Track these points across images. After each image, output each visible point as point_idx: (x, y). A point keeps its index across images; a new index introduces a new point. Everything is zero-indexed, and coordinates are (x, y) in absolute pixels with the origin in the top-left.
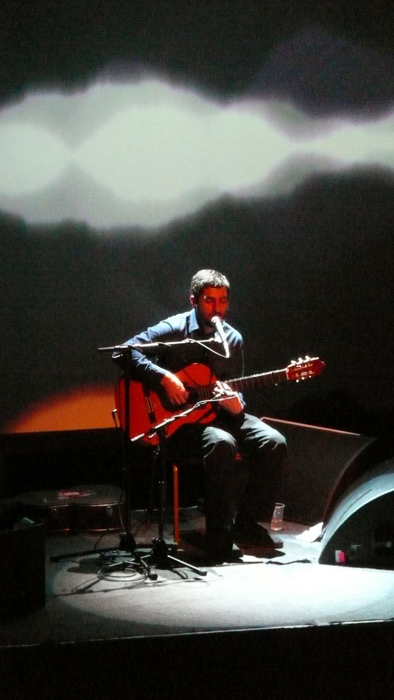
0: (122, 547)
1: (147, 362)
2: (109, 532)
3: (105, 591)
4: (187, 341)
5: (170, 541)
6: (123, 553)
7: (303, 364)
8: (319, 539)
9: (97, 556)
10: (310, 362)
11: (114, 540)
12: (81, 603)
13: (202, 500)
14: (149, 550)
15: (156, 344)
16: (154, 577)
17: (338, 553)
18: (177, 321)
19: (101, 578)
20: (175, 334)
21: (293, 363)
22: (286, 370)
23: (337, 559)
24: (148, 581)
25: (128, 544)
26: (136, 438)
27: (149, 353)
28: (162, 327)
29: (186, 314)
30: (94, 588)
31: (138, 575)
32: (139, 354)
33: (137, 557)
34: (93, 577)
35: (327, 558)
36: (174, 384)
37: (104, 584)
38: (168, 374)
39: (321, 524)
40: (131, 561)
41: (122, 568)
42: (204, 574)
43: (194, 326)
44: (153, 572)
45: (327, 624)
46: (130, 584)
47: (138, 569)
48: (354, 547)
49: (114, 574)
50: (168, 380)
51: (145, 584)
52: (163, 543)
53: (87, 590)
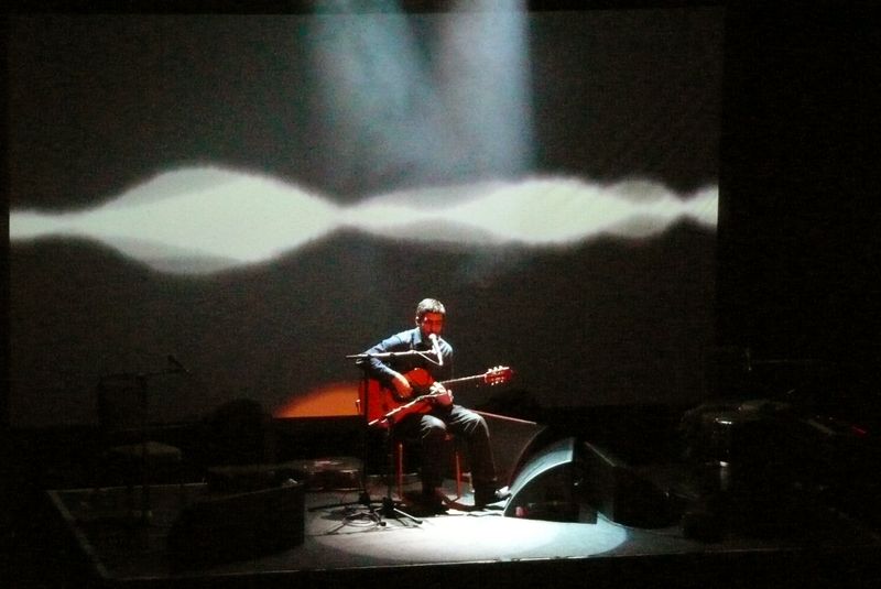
0: (360, 503)
1: (382, 366)
2: (350, 492)
3: (348, 534)
4: (411, 352)
5: (396, 499)
6: (362, 506)
7: (497, 372)
9: (343, 508)
10: (503, 371)
11: (355, 497)
12: (331, 541)
13: (420, 469)
14: (380, 505)
15: (388, 354)
16: (384, 524)
17: (518, 509)
18: (405, 336)
19: (345, 524)
20: (403, 346)
21: (490, 371)
22: (485, 375)
23: (518, 513)
24: (379, 526)
25: (365, 500)
26: (372, 423)
27: (384, 360)
28: (394, 340)
29: (411, 331)
30: (340, 531)
31: (372, 523)
32: (376, 360)
33: (372, 509)
34: (339, 523)
35: (511, 513)
36: (401, 383)
37: (347, 529)
38: (398, 375)
39: (507, 488)
40: (367, 512)
41: (361, 517)
42: (420, 523)
43: (418, 340)
44: (383, 521)
45: (508, 560)
46: (366, 529)
47: (372, 518)
48: (530, 505)
49: (355, 521)
50: (397, 380)
51: (377, 529)
52: (391, 500)
53: (334, 533)
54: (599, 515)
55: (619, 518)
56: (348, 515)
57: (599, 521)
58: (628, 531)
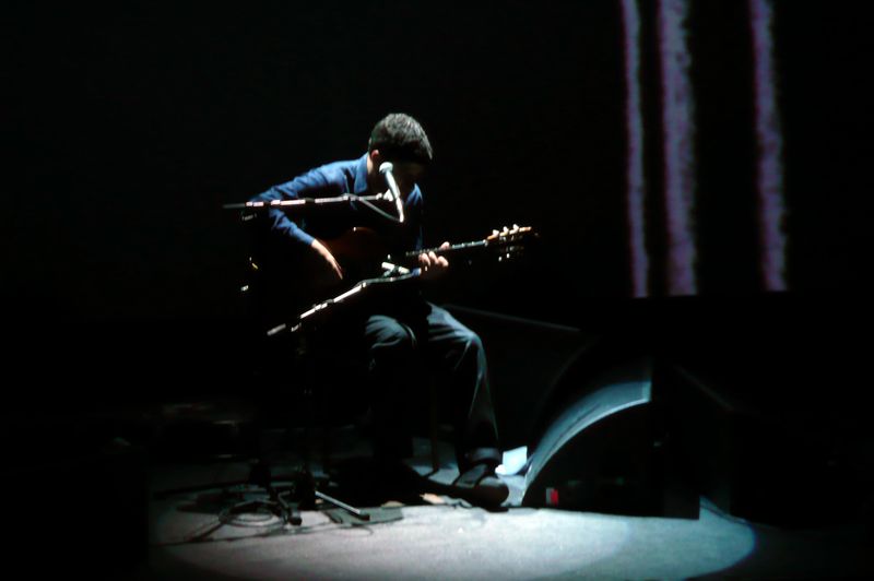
0: (253, 480)
1: (287, 223)
3: (231, 540)
4: (345, 197)
5: (318, 474)
6: (255, 488)
7: (508, 236)
8: (522, 472)
9: (218, 491)
10: (518, 233)
14: (289, 485)
16: (297, 521)
17: (550, 492)
19: (224, 522)
20: (331, 189)
21: (495, 233)
22: (485, 242)
23: (549, 499)
24: (289, 526)
25: (261, 477)
26: (274, 331)
28: (312, 177)
30: (215, 535)
31: (275, 519)
33: (273, 494)
34: (212, 520)
35: (534, 500)
37: (228, 531)
38: (316, 244)
39: (523, 451)
40: (265, 499)
41: (254, 508)
42: (366, 518)
44: (295, 515)
46: (263, 531)
47: (274, 510)
48: (573, 483)
49: (243, 517)
51: (285, 532)
52: (308, 475)
53: (204, 538)
54: (703, 502)
55: (737, 507)
56: (230, 506)
57: (703, 513)
58: (756, 531)
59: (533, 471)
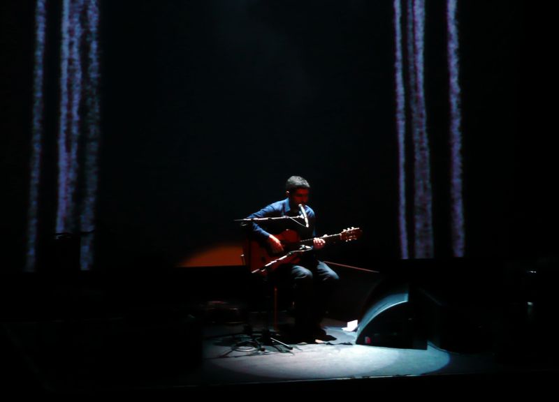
0: (245, 332)
1: (259, 229)
2: (237, 324)
3: (236, 357)
4: (284, 217)
5: (272, 330)
6: (246, 336)
7: (350, 231)
8: (355, 330)
9: (231, 337)
10: (354, 230)
11: (240, 328)
12: (222, 363)
14: (260, 335)
16: (263, 350)
17: (367, 339)
18: (277, 205)
19: (233, 350)
20: (277, 213)
21: (345, 230)
22: (340, 234)
23: (366, 341)
24: (260, 352)
25: (248, 331)
26: (255, 271)
28: (268, 208)
29: (282, 202)
30: (229, 355)
31: (254, 349)
32: (256, 225)
33: (254, 338)
34: (228, 349)
35: (360, 341)
36: (274, 242)
37: (235, 353)
38: (271, 236)
39: (356, 321)
40: (250, 341)
41: (245, 344)
42: (292, 348)
43: (288, 209)
44: (262, 347)
45: (361, 377)
46: (249, 353)
47: (254, 345)
48: (376, 335)
49: (241, 347)
50: (271, 239)
51: (258, 354)
52: (268, 331)
53: (225, 356)
54: (428, 343)
55: (442, 345)
56: (236, 343)
57: (429, 347)
58: (451, 356)
59: (360, 330)
